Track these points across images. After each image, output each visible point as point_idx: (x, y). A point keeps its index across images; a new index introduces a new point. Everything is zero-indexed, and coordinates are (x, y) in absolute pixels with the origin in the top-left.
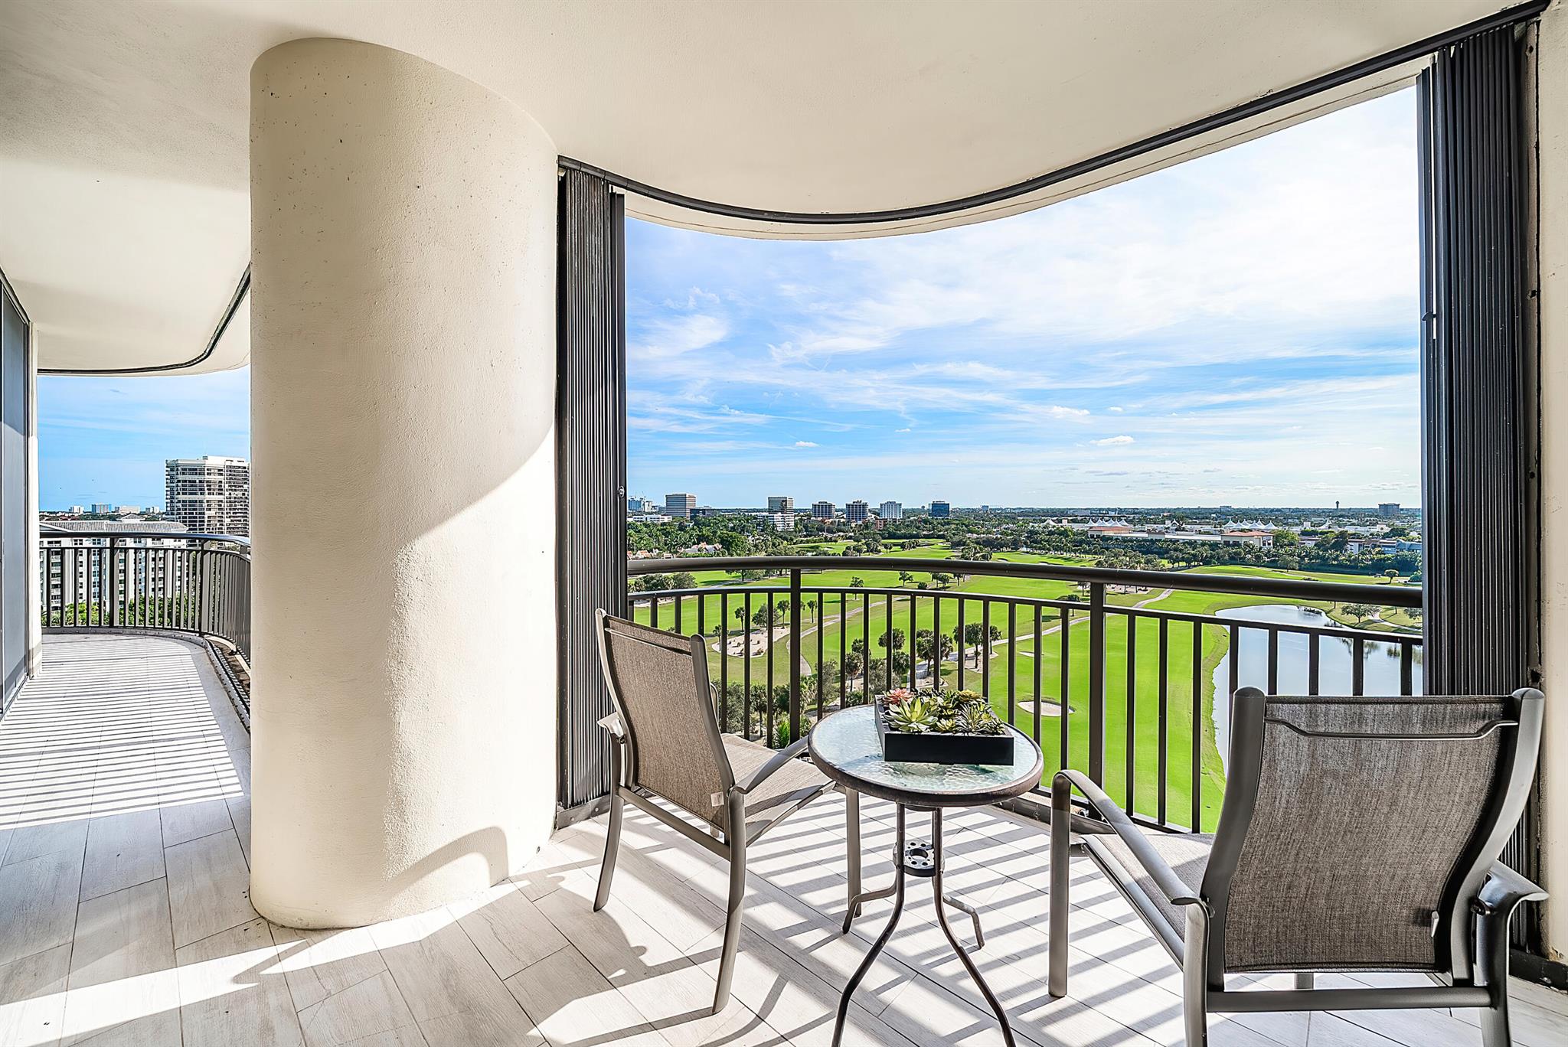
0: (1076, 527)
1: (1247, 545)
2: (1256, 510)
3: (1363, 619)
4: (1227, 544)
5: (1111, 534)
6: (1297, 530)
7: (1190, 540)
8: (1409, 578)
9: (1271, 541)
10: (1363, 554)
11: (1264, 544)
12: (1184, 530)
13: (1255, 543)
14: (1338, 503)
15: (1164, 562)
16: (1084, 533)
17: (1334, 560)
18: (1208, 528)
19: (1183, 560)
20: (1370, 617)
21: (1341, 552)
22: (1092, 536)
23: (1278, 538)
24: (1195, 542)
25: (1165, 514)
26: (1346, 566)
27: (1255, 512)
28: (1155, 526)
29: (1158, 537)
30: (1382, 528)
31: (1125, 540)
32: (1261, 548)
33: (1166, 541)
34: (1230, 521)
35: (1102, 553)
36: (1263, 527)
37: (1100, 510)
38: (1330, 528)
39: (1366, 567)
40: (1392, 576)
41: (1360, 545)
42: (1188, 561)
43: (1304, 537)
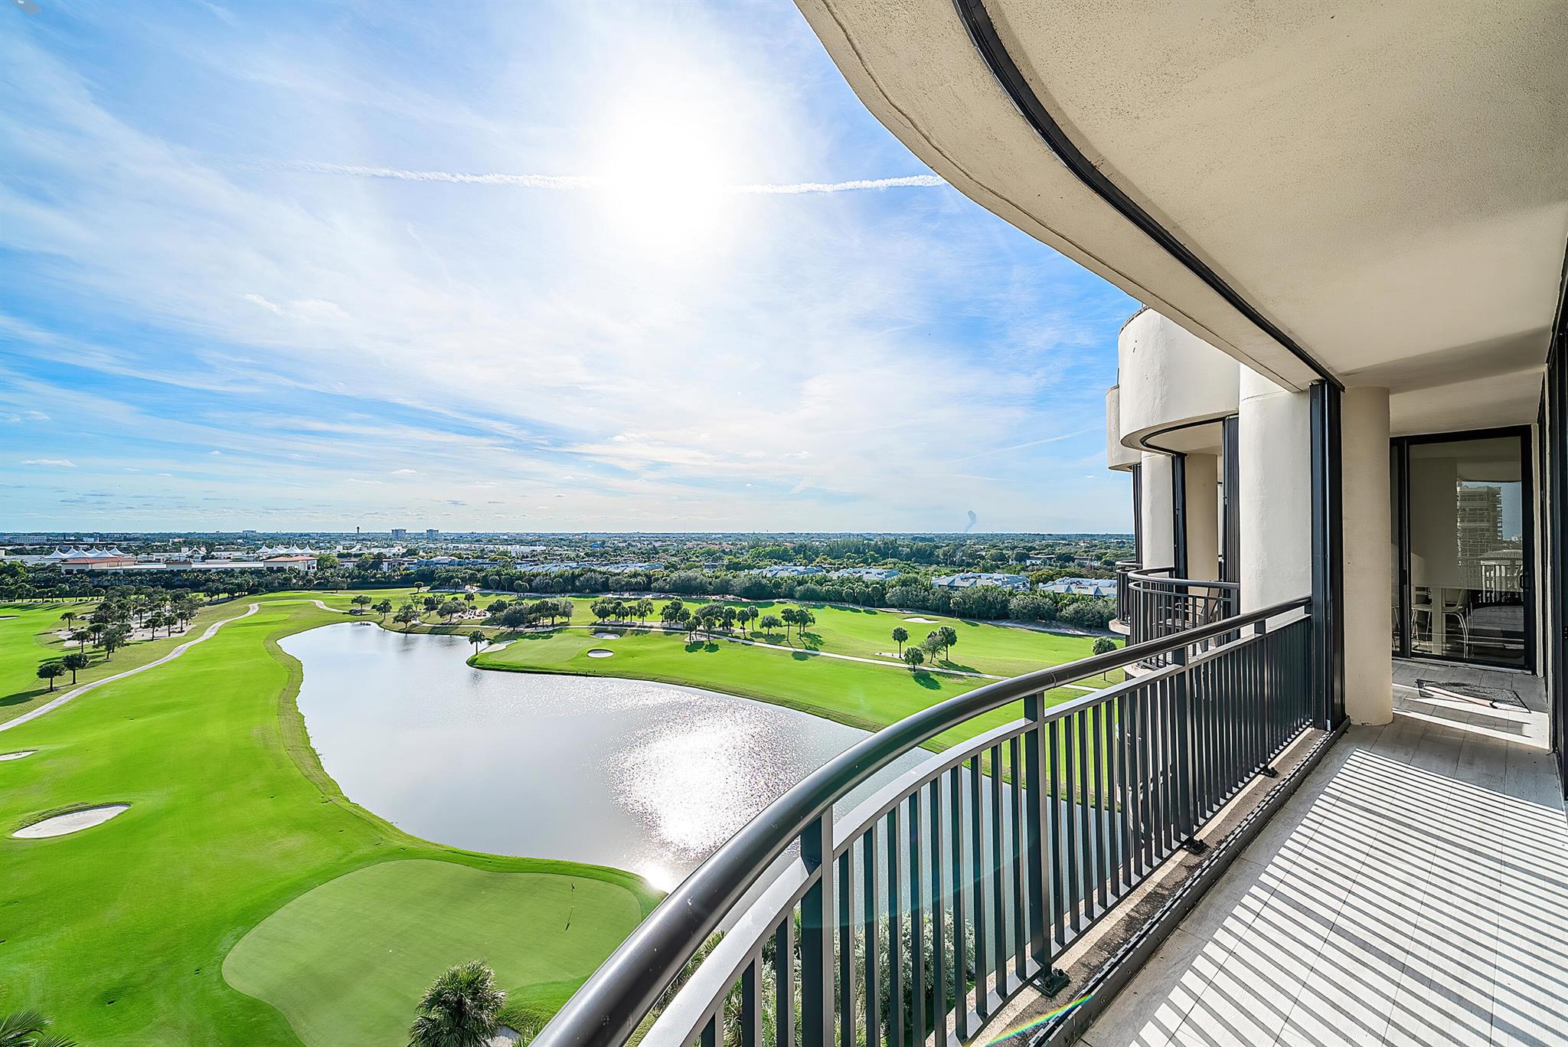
0: (31, 560)
1: (291, 569)
2: (283, 534)
3: (409, 624)
4: (270, 570)
5: (104, 567)
6: (335, 553)
7: (226, 569)
8: (429, 587)
9: (315, 565)
10: (395, 571)
11: (309, 568)
12: (213, 557)
13: (301, 567)
14: (358, 528)
15: (201, 595)
16: (53, 568)
17: (372, 577)
18: (238, 554)
19: (224, 591)
20: (414, 622)
21: (377, 570)
22: (69, 572)
23: (321, 561)
24: (232, 570)
25: (176, 540)
26: (382, 582)
27: (284, 537)
28: (167, 555)
29: (182, 567)
30: (398, 549)
31: (129, 574)
32: (307, 572)
33: (193, 571)
34: (264, 547)
35: (98, 594)
36: (298, 551)
37: (64, 535)
38: (360, 550)
39: (397, 582)
40: (419, 587)
41: (389, 564)
42: (231, 592)
43: (343, 560)
